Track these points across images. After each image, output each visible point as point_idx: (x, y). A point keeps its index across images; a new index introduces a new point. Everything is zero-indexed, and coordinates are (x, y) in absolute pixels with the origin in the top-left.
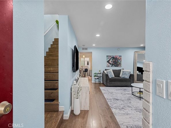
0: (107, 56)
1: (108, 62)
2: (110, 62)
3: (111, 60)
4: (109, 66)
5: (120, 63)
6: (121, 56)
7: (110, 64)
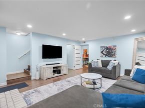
0: (101, 47)
1: (102, 52)
2: (104, 52)
3: (105, 51)
4: (102, 57)
5: (114, 54)
6: (116, 46)
7: (104, 54)
